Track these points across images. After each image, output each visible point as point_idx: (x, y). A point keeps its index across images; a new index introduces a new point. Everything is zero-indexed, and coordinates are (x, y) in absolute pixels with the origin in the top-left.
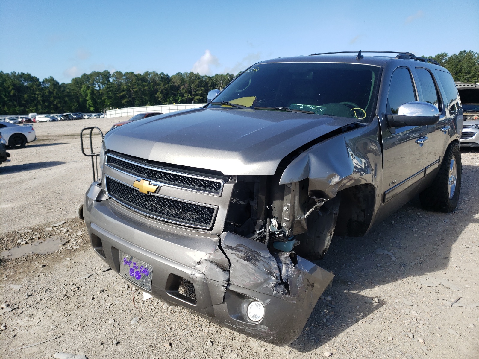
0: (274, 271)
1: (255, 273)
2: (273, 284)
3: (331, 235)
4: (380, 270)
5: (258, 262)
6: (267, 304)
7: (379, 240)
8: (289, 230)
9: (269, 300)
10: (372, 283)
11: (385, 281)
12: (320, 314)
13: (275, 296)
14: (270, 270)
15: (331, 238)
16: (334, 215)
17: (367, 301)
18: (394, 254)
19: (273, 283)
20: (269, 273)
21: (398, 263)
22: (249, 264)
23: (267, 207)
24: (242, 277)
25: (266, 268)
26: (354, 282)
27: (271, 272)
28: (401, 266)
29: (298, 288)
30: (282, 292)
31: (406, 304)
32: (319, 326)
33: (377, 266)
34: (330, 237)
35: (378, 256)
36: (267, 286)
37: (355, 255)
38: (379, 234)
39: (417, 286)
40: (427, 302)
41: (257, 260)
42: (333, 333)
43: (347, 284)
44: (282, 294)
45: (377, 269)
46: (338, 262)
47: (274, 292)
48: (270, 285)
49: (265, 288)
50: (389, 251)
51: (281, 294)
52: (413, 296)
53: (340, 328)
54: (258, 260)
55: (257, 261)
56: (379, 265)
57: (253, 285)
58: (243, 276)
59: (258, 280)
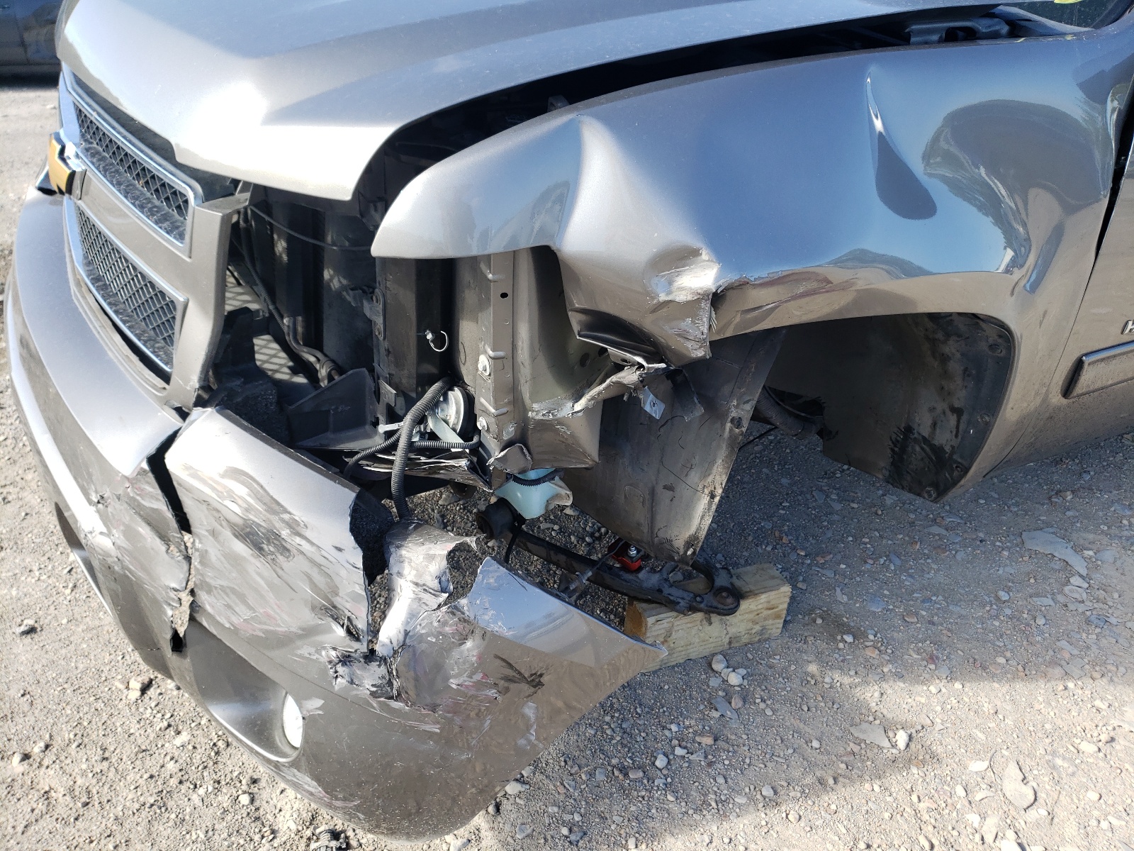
0: (348, 606)
1: (271, 595)
2: (333, 653)
3: (712, 496)
4: (997, 617)
5: (287, 558)
6: (308, 711)
7: (1069, 498)
8: (502, 451)
9: (319, 703)
10: (932, 659)
11: (984, 668)
12: (664, 728)
13: (341, 698)
14: (333, 599)
15: (714, 507)
16: (728, 425)
17: (864, 732)
18: (1093, 565)
19: (334, 649)
20: (327, 609)
21: (1081, 608)
22: (252, 555)
23: (429, 336)
24: (228, 595)
25: (314, 586)
26: (871, 637)
27: (335, 607)
28: (1088, 622)
29: (454, 686)
30: (374, 689)
31: (1008, 795)
32: (626, 775)
33: (998, 599)
34: (710, 503)
35: (1026, 559)
36: (310, 654)
37: (944, 532)
38: (1084, 475)
39: (1101, 725)
40: (1096, 813)
41: (285, 550)
42: (651, 825)
43: (839, 638)
44: (373, 694)
45: (988, 608)
46: (866, 544)
47: (339, 680)
48: (324, 653)
49: (301, 656)
50: (1078, 549)
51: (369, 692)
52: (1054, 767)
53: (691, 812)
54: (288, 550)
55: (281, 554)
56: (1004, 596)
57: (261, 634)
58: (228, 591)
59: (279, 622)
